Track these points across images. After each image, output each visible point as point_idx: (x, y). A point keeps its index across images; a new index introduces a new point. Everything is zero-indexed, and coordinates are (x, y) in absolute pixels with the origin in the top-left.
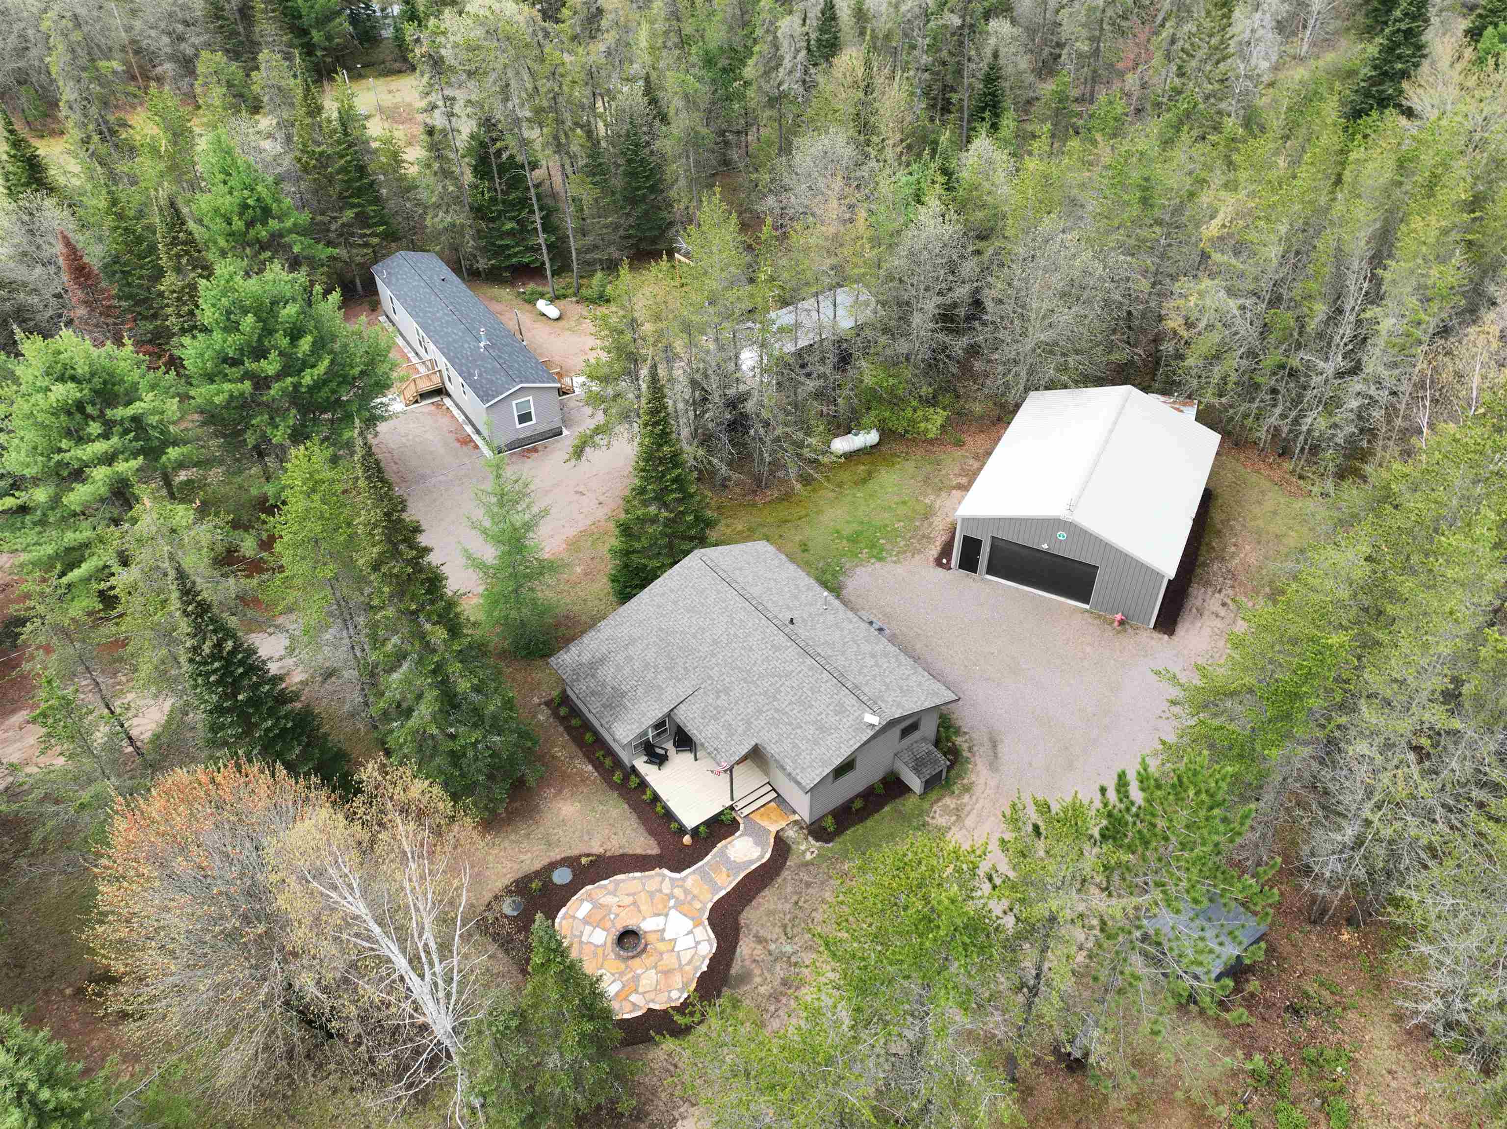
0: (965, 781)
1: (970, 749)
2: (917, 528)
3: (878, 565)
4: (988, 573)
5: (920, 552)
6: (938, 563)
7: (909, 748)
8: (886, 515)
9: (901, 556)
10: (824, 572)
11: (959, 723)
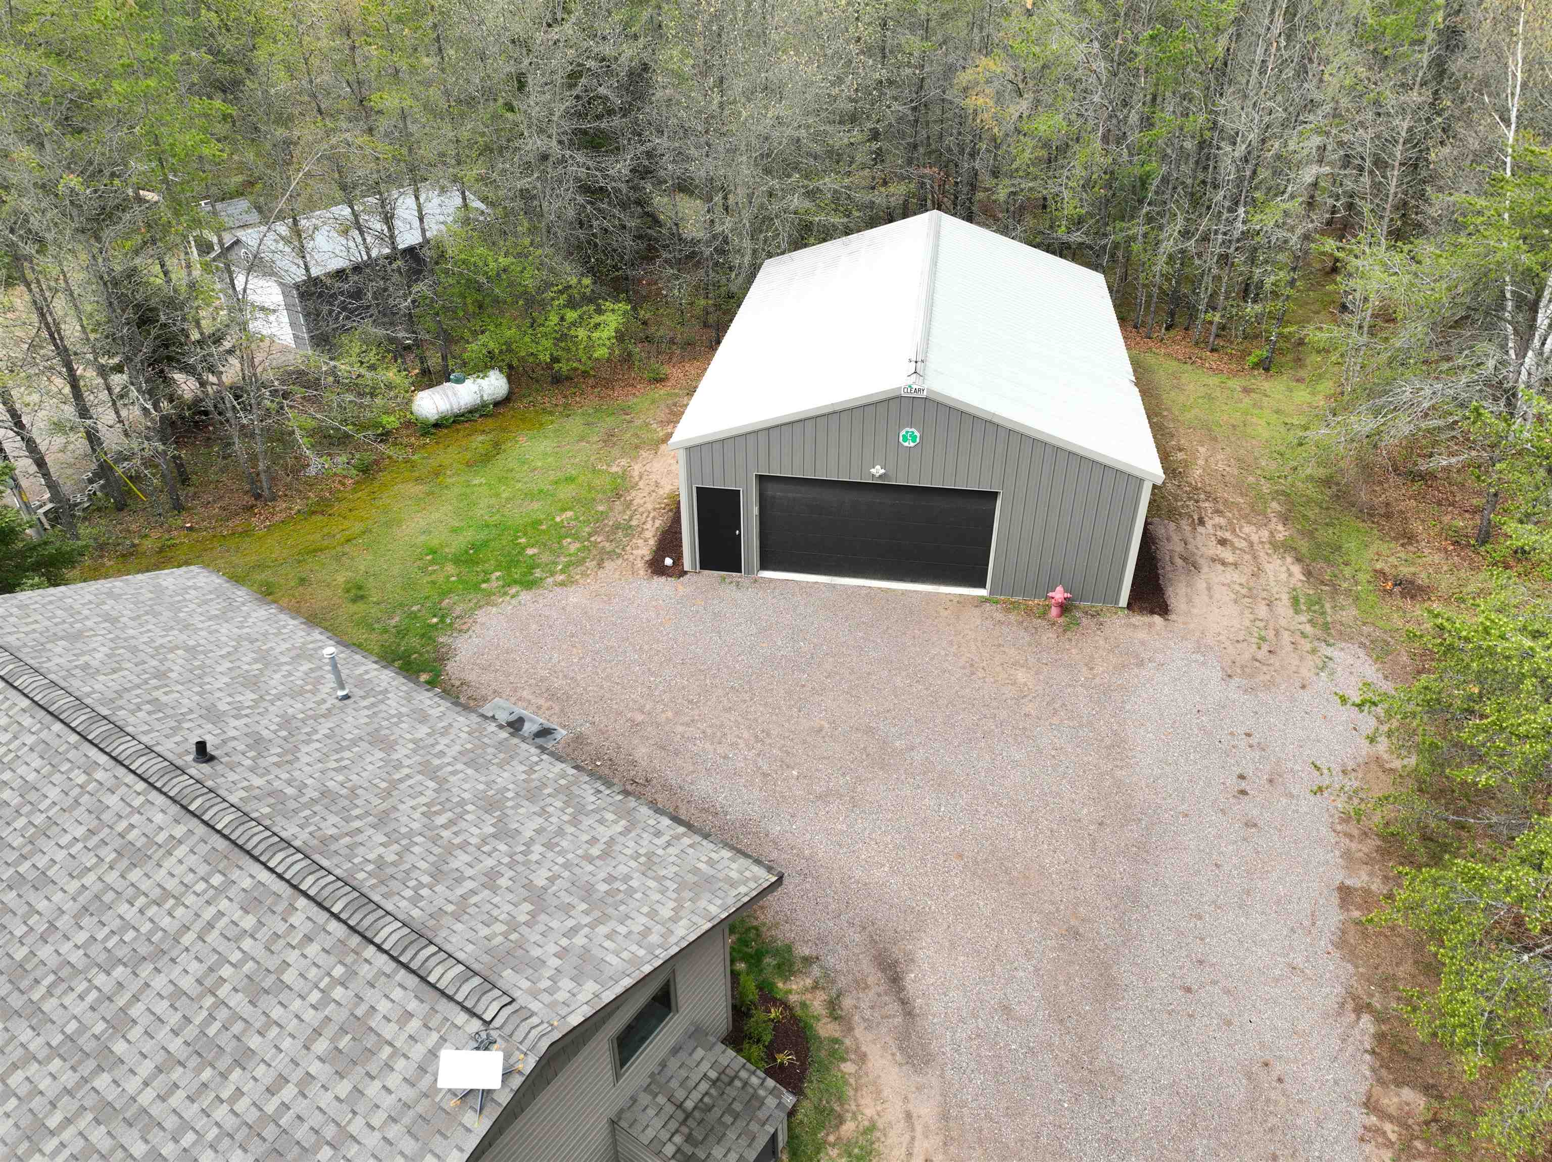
0: (848, 1128)
1: (833, 1005)
2: (604, 515)
3: (525, 596)
4: (764, 566)
5: (612, 555)
6: (656, 567)
7: (654, 1085)
8: (536, 506)
9: (576, 572)
10: (401, 633)
11: (785, 934)
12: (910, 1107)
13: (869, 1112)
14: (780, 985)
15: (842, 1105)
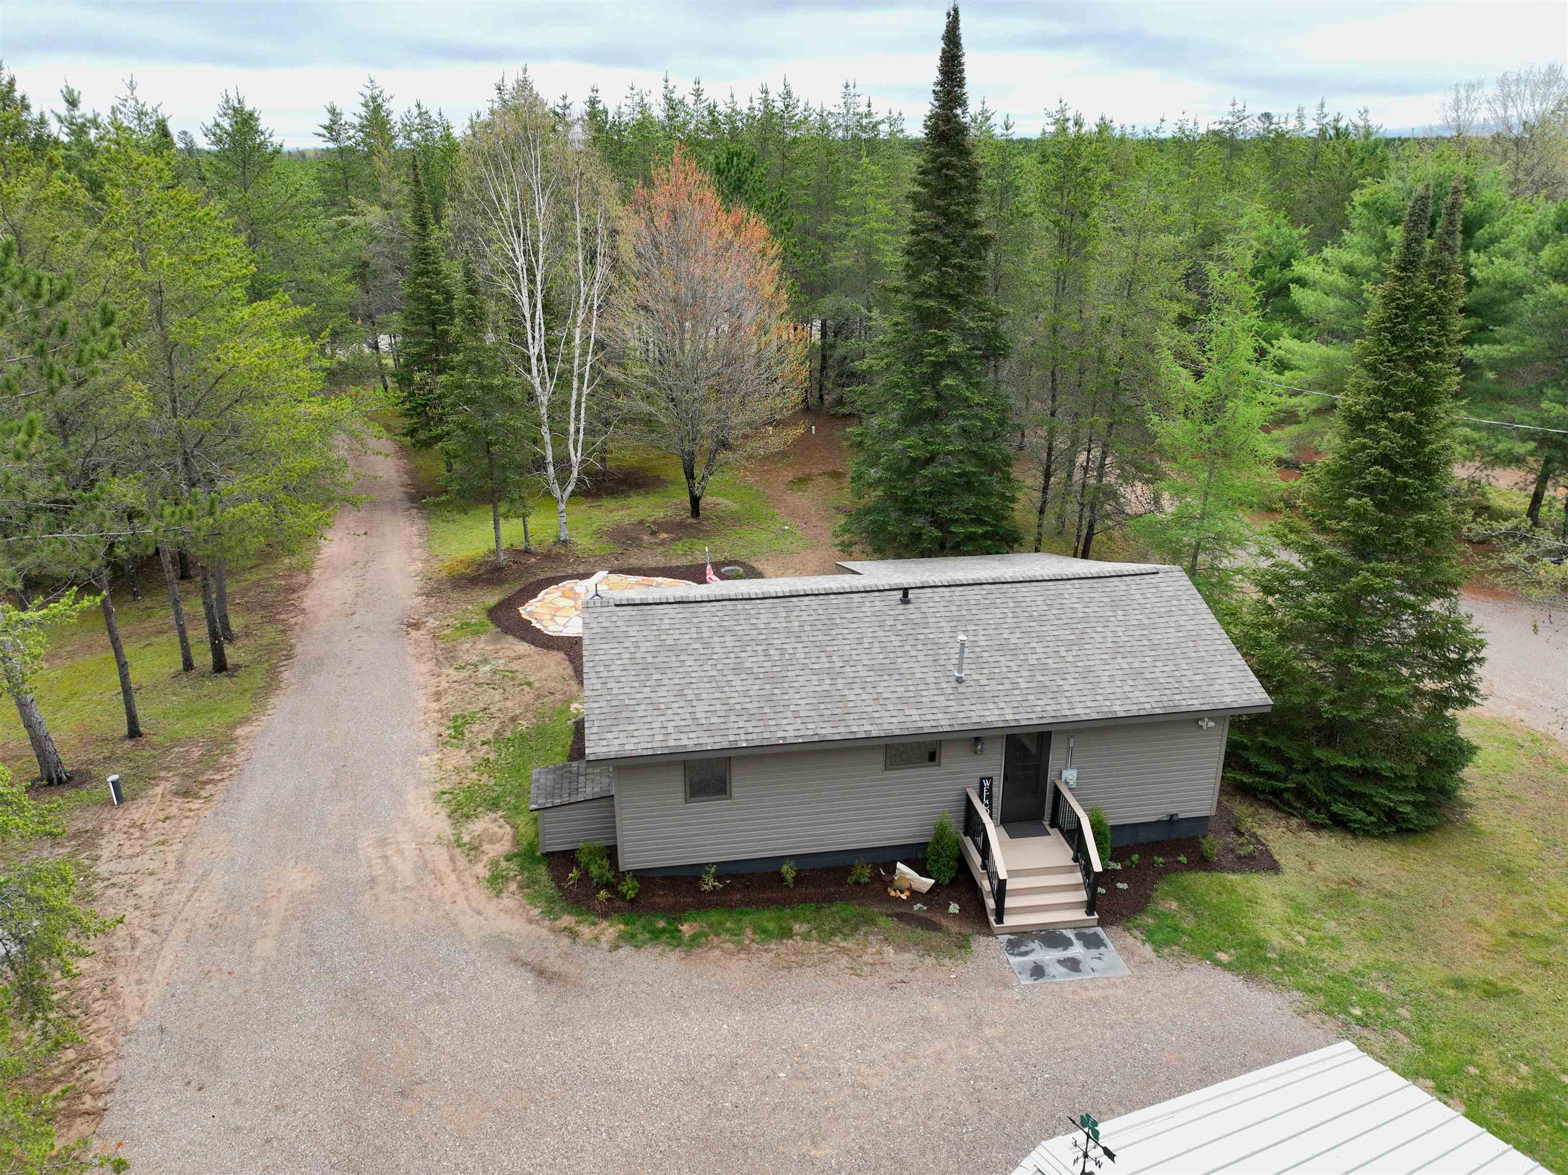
12: (481, 918)
13: (506, 902)
14: (622, 927)
15: (525, 894)
